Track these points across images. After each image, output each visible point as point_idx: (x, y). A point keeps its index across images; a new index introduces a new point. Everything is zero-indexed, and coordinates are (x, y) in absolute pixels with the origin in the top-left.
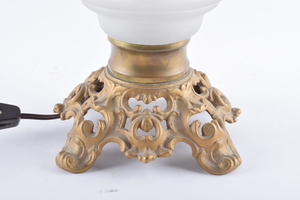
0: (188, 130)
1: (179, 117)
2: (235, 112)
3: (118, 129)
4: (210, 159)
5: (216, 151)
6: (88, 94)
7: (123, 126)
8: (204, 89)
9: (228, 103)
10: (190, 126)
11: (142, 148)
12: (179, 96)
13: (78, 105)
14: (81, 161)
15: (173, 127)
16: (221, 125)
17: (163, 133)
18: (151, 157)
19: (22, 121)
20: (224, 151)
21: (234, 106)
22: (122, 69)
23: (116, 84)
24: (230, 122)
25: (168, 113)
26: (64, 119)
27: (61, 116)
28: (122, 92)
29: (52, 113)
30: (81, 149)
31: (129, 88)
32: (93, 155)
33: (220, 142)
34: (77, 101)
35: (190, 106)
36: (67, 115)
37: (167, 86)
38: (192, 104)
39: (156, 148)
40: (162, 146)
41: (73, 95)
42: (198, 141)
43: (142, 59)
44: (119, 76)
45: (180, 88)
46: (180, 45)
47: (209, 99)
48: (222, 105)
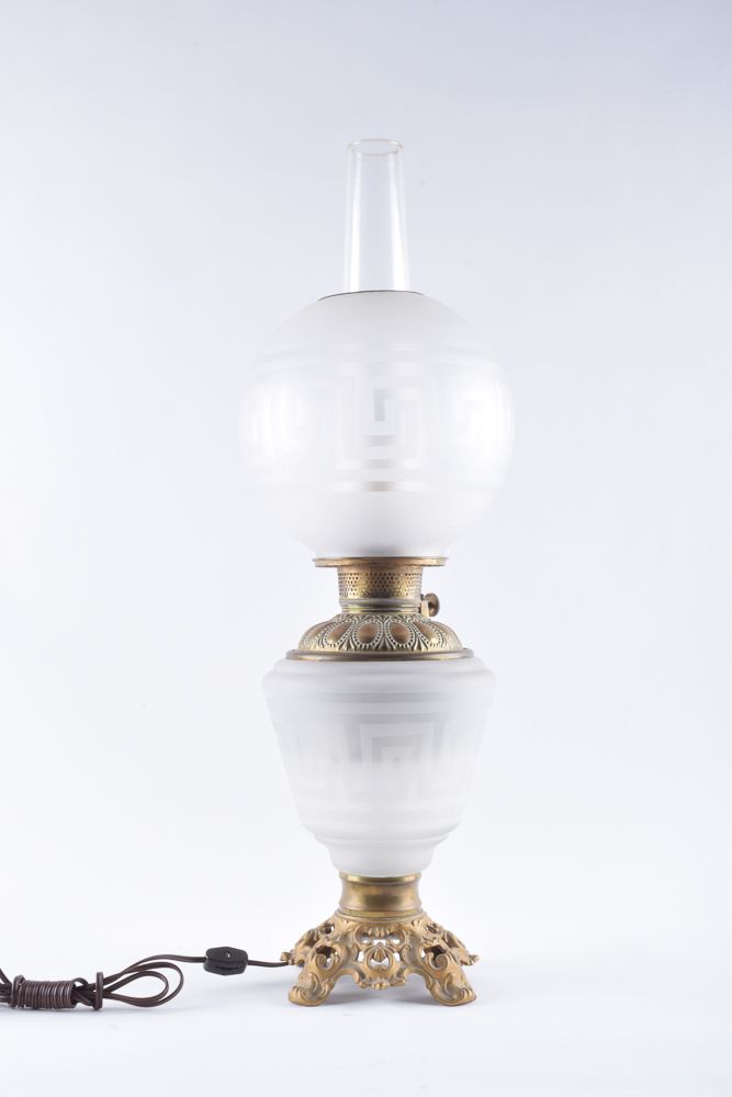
0: (420, 962)
1: (411, 950)
2: (473, 958)
3: (350, 962)
4: (444, 991)
5: (449, 983)
6: (318, 937)
7: (356, 959)
8: (437, 930)
9: (464, 947)
10: (423, 959)
11: (376, 978)
12: (411, 931)
13: (307, 948)
14: (314, 994)
16: (455, 961)
17: (396, 965)
18: (384, 984)
19: (248, 968)
20: (458, 983)
21: (472, 953)
22: (355, 904)
23: (348, 921)
24: (466, 964)
25: (400, 947)
26: (293, 964)
27: (290, 962)
28: (354, 928)
29: (278, 961)
30: (314, 983)
31: (361, 923)
32: (327, 987)
33: (454, 976)
34: (306, 944)
35: (423, 940)
36: (296, 960)
37: (399, 920)
38: (425, 939)
39: (389, 977)
40: (395, 975)
41: (301, 941)
42: (431, 972)
43: (374, 892)
44: (351, 912)
45: (412, 923)
46: (410, 879)
47: (443, 939)
48: (457, 947)
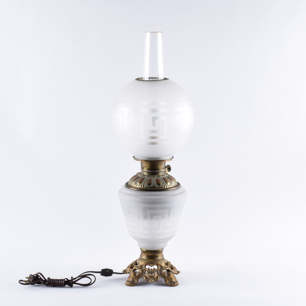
0: (163, 274)
1: (161, 271)
2: (179, 272)
3: (143, 274)
4: (169, 282)
5: (171, 280)
6: (133, 266)
7: (145, 273)
8: (168, 264)
9: (176, 269)
10: (164, 273)
11: (150, 279)
12: (161, 265)
13: (130, 269)
14: (133, 283)
15: (159, 273)
16: (173, 274)
17: (156, 275)
18: (153, 281)
20: (174, 280)
21: (178, 271)
22: (144, 257)
23: (142, 262)
24: (176, 274)
25: (157, 270)
26: (126, 273)
27: (125, 273)
28: (144, 264)
29: (122, 273)
30: (133, 280)
31: (146, 263)
32: (136, 281)
33: (172, 278)
34: (130, 268)
35: (164, 268)
36: (127, 272)
37: (157, 262)
38: (165, 267)
39: (154, 278)
40: (156, 278)
41: (129, 267)
42: (166, 277)
43: (150, 254)
44: (143, 259)
45: (161, 263)
46: (161, 250)
47: (170, 267)
48: (174, 269)
